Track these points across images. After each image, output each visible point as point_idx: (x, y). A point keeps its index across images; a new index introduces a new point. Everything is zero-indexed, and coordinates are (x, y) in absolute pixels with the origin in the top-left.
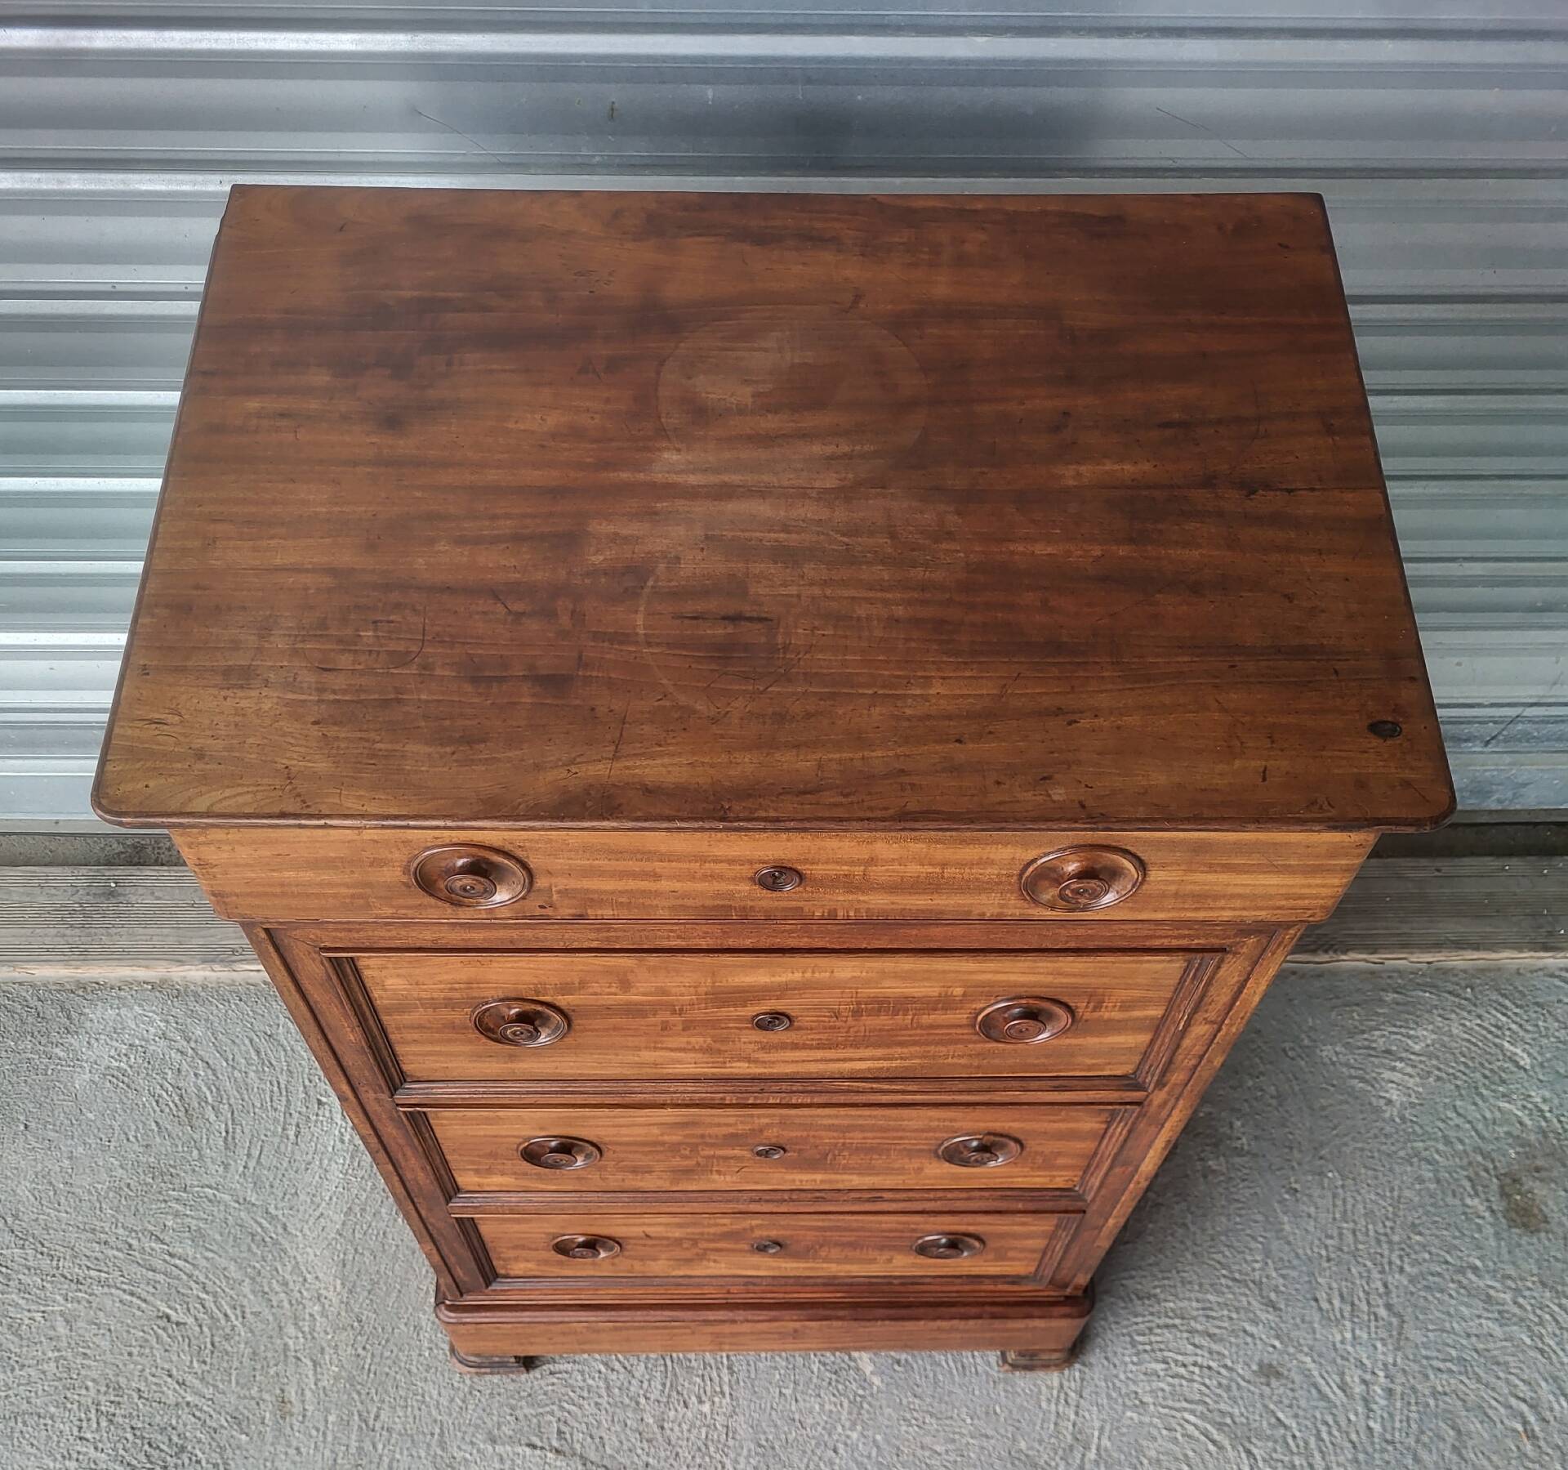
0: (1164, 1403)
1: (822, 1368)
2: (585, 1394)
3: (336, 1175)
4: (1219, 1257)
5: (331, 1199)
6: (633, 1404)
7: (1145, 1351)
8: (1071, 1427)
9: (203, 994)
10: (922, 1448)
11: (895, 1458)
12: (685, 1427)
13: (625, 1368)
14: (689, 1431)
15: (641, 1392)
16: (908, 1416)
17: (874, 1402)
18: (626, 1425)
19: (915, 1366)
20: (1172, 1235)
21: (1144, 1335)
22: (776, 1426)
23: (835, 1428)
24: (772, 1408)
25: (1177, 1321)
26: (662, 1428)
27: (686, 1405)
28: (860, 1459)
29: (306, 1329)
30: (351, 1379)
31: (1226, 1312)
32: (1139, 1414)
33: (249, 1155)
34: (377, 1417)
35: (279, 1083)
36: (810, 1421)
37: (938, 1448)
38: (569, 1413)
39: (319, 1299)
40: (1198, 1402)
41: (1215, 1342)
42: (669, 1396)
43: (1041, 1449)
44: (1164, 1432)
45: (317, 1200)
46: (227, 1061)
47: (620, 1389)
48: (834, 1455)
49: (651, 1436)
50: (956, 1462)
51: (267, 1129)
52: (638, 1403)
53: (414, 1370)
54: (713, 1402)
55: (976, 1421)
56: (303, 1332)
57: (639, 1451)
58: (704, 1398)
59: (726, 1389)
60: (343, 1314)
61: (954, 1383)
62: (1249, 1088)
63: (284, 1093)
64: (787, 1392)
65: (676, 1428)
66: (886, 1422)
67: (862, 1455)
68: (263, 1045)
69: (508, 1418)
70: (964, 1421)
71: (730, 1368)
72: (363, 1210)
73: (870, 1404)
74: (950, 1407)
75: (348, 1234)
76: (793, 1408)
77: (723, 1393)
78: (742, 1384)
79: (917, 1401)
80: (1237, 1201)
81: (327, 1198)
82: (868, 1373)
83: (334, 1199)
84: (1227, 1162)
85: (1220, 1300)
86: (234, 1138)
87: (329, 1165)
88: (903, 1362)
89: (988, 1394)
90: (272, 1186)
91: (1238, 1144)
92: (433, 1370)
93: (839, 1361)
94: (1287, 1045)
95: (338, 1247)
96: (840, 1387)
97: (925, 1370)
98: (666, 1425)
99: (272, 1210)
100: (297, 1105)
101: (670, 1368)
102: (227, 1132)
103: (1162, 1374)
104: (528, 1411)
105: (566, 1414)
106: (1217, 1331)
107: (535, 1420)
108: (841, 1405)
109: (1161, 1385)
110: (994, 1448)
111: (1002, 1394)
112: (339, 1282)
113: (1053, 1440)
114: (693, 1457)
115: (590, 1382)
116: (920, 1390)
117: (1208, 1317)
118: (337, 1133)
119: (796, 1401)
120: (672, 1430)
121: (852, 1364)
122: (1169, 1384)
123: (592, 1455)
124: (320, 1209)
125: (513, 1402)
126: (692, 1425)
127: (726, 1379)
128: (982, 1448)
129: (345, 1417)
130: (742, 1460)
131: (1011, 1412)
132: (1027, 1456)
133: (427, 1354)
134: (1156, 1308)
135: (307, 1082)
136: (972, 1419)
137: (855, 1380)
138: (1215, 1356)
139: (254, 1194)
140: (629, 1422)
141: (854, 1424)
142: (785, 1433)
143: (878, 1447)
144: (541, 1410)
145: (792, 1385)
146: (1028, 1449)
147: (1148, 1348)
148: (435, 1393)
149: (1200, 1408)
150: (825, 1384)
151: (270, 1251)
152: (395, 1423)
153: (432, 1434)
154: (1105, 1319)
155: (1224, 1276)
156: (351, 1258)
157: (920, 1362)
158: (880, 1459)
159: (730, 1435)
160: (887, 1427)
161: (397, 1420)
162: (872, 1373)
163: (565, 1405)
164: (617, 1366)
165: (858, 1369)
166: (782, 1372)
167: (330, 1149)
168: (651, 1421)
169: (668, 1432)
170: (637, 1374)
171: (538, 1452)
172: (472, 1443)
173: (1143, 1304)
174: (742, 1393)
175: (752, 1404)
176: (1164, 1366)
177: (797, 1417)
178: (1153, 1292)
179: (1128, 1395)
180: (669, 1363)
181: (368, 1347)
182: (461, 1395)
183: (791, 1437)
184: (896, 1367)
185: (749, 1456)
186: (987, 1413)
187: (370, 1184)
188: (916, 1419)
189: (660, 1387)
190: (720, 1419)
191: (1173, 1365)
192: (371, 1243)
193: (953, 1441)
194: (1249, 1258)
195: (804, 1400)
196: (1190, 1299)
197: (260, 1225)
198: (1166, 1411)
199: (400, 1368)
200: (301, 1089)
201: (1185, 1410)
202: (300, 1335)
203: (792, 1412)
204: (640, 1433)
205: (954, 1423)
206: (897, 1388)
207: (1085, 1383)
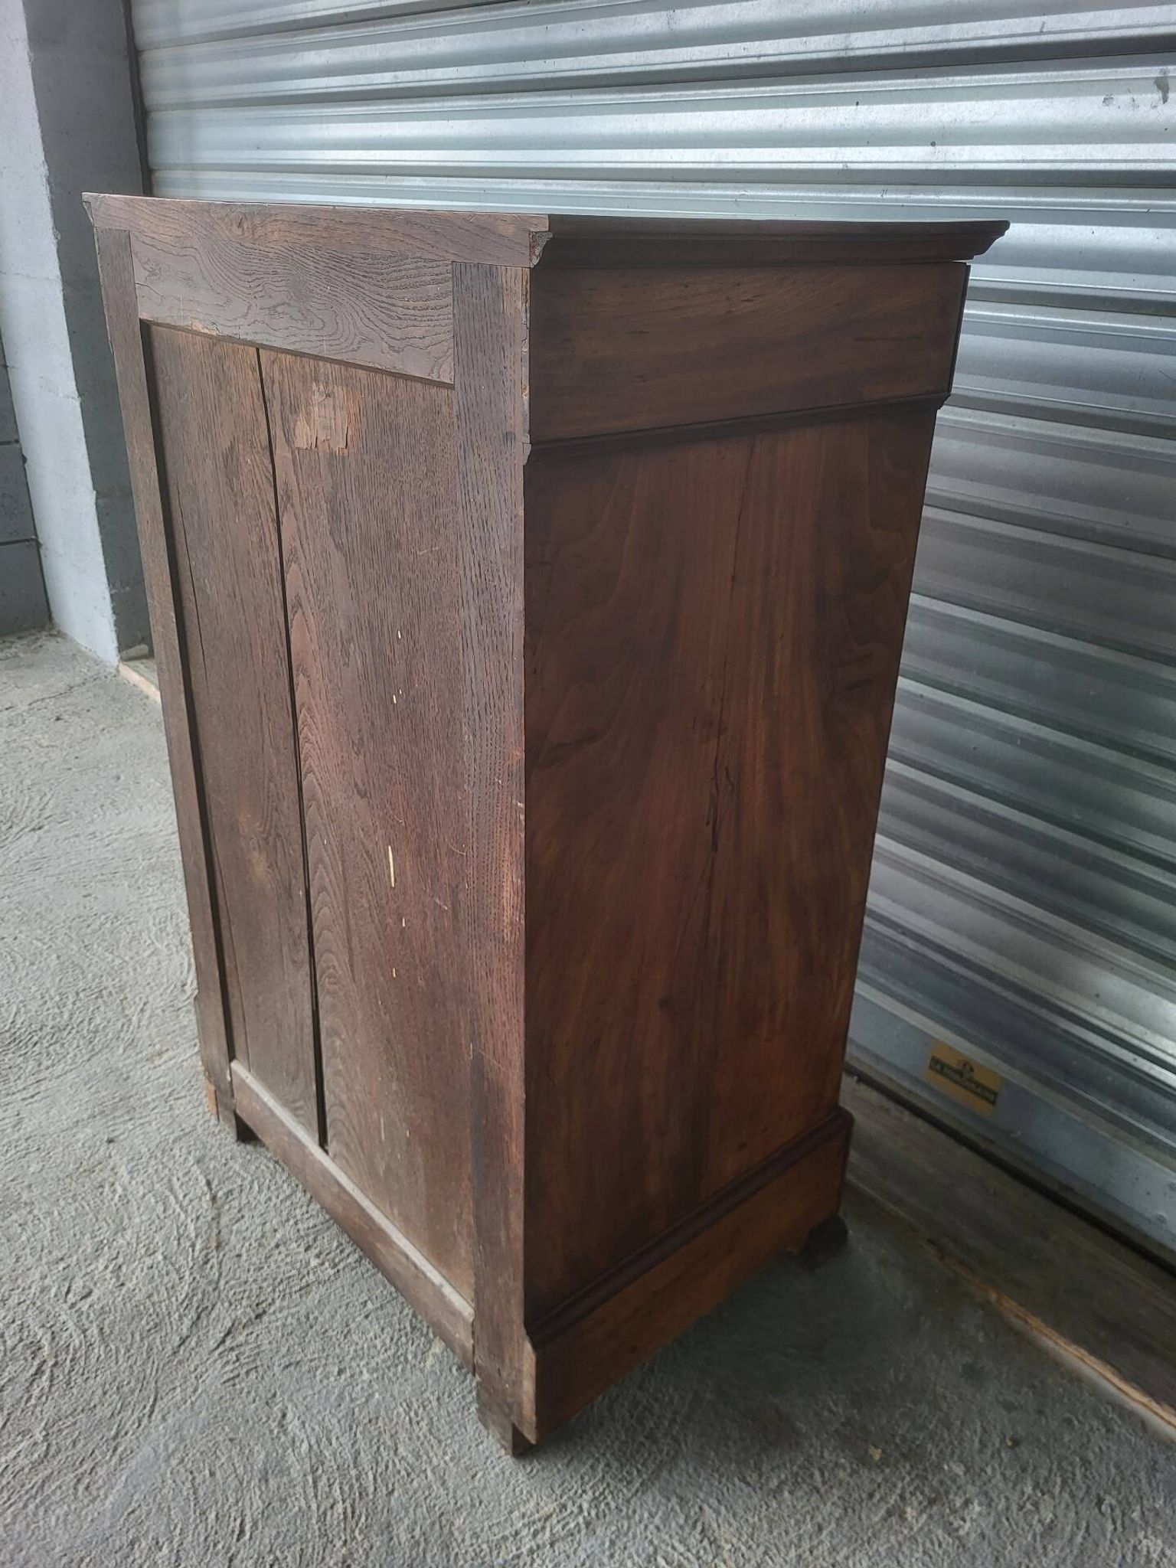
2: (273, 1188)
6: (284, 1218)
10: (392, 1436)
11: (366, 1421)
12: (287, 1260)
14: (286, 1264)
15: (298, 1217)
16: (415, 1406)
17: (407, 1373)
18: (263, 1224)
22: (333, 1317)
23: (362, 1359)
24: (347, 1305)
26: (277, 1247)
27: (306, 1250)
28: (347, 1394)
36: (355, 1337)
37: (401, 1450)
38: (250, 1188)
42: (307, 1235)
43: (468, 1542)
47: (291, 1204)
48: (336, 1373)
49: (266, 1243)
50: (399, 1472)
52: (288, 1220)
54: (322, 1265)
55: (451, 1465)
57: (247, 1244)
58: (322, 1257)
59: (341, 1266)
62: (1023, 1493)
64: (370, 1305)
65: (283, 1255)
66: (396, 1393)
67: (350, 1395)
69: (223, 1159)
70: (445, 1453)
73: (403, 1370)
74: (448, 1434)
76: (358, 1319)
77: (336, 1267)
78: (354, 1273)
79: (435, 1404)
82: (433, 1350)
84: (926, 1523)
89: (488, 1458)
94: (1108, 1500)
96: (404, 1339)
98: (280, 1247)
104: (236, 1166)
105: (248, 1187)
108: (386, 1350)
110: (436, 1498)
113: (484, 1546)
114: (266, 1279)
116: (447, 1400)
120: (279, 1253)
123: (224, 1220)
126: (293, 1264)
127: (350, 1260)
128: (430, 1487)
130: (285, 1313)
131: (485, 1488)
132: (451, 1533)
136: (452, 1459)
141: (376, 1370)
142: (331, 1327)
143: (367, 1401)
146: (458, 1528)
158: (356, 1410)
159: (302, 1292)
160: (391, 1397)
162: (434, 1355)
168: (278, 1237)
169: (276, 1252)
171: (206, 1189)
172: (189, 1153)
174: (347, 1277)
175: (340, 1291)
177: (351, 1327)
183: (330, 1333)
185: (293, 1315)
186: (467, 1470)
188: (416, 1414)
189: (311, 1225)
190: (312, 1277)
193: (418, 1457)
195: (371, 1323)
203: (354, 1321)
204: (263, 1236)
205: (435, 1447)
206: (434, 1382)
207: (570, 1539)
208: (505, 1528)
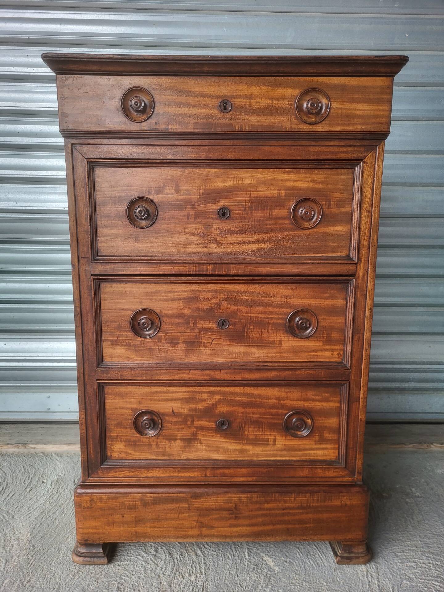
0: (421, 578)
1: (249, 564)
2: (134, 573)
3: (41, 501)
4: (424, 527)
5: (36, 508)
6: (157, 577)
7: (404, 558)
8: (377, 587)
9: (12, 455)
12: (182, 586)
13: (155, 563)
14: (184, 588)
15: (161, 572)
16: (294, 582)
17: (276, 577)
18: (152, 585)
19: (294, 563)
20: (400, 520)
21: (401, 553)
22: (228, 586)
23: (258, 587)
24: (225, 578)
25: (414, 548)
26: (170, 586)
27: (183, 577)
29: (8, 549)
30: (21, 568)
31: (435, 545)
32: (410, 581)
33: (8, 496)
34: (29, 581)
35: (29, 477)
36: (245, 584)
38: (124, 580)
39: (18, 539)
40: (437, 577)
41: (436, 555)
42: (175, 574)
44: (425, 589)
45: (30, 509)
46: (12, 471)
47: (151, 571)
49: (164, 589)
51: (19, 489)
52: (159, 576)
53: (53, 564)
54: (197, 576)
55: (329, 584)
56: (6, 550)
58: (192, 575)
59: (203, 571)
60: (27, 544)
61: (315, 570)
63: (30, 479)
64: (233, 573)
65: (177, 587)
66: (283, 585)
68: (28, 468)
69: (94, 582)
70: (322, 584)
71: (204, 563)
72: (49, 512)
73: (274, 577)
74: (315, 579)
75: (39, 519)
76: (236, 579)
77: (202, 574)
78: (211, 569)
79: (298, 576)
80: (424, 510)
81: (35, 508)
82: (272, 566)
83: (38, 508)
84: (414, 500)
85: (432, 541)
86: (4, 491)
87: (40, 498)
88: (288, 561)
89: (332, 574)
90: (13, 504)
91: (416, 494)
92: (62, 564)
93: (257, 561)
95: (34, 523)
96: (259, 571)
97: (299, 564)
98: (172, 585)
99: (10, 512)
100: (34, 482)
101: (176, 563)
102: (2, 489)
103: (415, 567)
104: (104, 580)
105: (123, 581)
106: (434, 551)
107: (107, 583)
108: (260, 578)
109: (416, 571)
111: (339, 574)
112: (29, 534)
115: (137, 568)
116: (298, 572)
117: (428, 547)
118: (47, 490)
119: (238, 576)
120: (175, 588)
121: (264, 562)
122: (420, 570)
124: (31, 511)
125: (97, 576)
126: (186, 585)
127: (203, 568)
129: (13, 581)
131: (345, 581)
133: (61, 559)
134: (403, 544)
135: (40, 477)
136: (326, 583)
137: (266, 568)
138: (438, 560)
139: (5, 507)
140: (154, 584)
141: (267, 586)
142: (232, 589)
144: (111, 579)
145: (235, 570)
147: (404, 557)
148: (60, 573)
149: (439, 580)
150: (251, 570)
151: (3, 524)
152: (36, 584)
153: (54, 589)
154: (381, 547)
155: (429, 533)
156: (38, 526)
157: (297, 562)
159: (205, 590)
160: (284, 586)
161: (38, 583)
162: (273, 566)
163: (123, 577)
164: (151, 562)
165: (267, 564)
166: (230, 565)
167: (42, 494)
168: (165, 584)
169: (173, 588)
170: (160, 566)
173: (396, 542)
174: (211, 573)
175: (216, 577)
176: (415, 564)
177: (238, 582)
178: (399, 538)
179: (402, 575)
180: (176, 561)
181: (34, 555)
182: (73, 573)
184: (285, 563)
186: (333, 581)
187: (55, 504)
188: (298, 583)
189: (171, 570)
191: (419, 563)
192: (49, 522)
194: (437, 527)
195: (241, 576)
196: (417, 541)
197: (3, 516)
198: (423, 580)
199: (47, 563)
200: (38, 478)
201: (432, 580)
202: (4, 551)
203: (236, 581)
204: (159, 589)
205: (318, 585)
206: (287, 571)
207: (379, 570)
208: (365, 583)
